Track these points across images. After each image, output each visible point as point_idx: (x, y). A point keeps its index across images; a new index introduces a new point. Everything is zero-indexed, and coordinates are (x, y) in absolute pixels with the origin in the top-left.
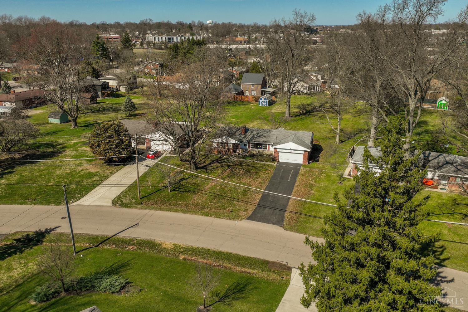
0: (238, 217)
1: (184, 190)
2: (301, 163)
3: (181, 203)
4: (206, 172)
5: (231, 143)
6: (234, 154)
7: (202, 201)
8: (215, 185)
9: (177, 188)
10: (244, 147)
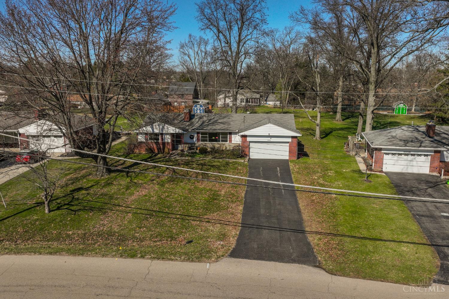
0: (208, 252)
1: (82, 208)
2: (287, 158)
3: (71, 233)
4: (128, 176)
5: (167, 134)
6: (174, 152)
7: (120, 226)
8: (146, 195)
9: (65, 204)
10: (190, 141)
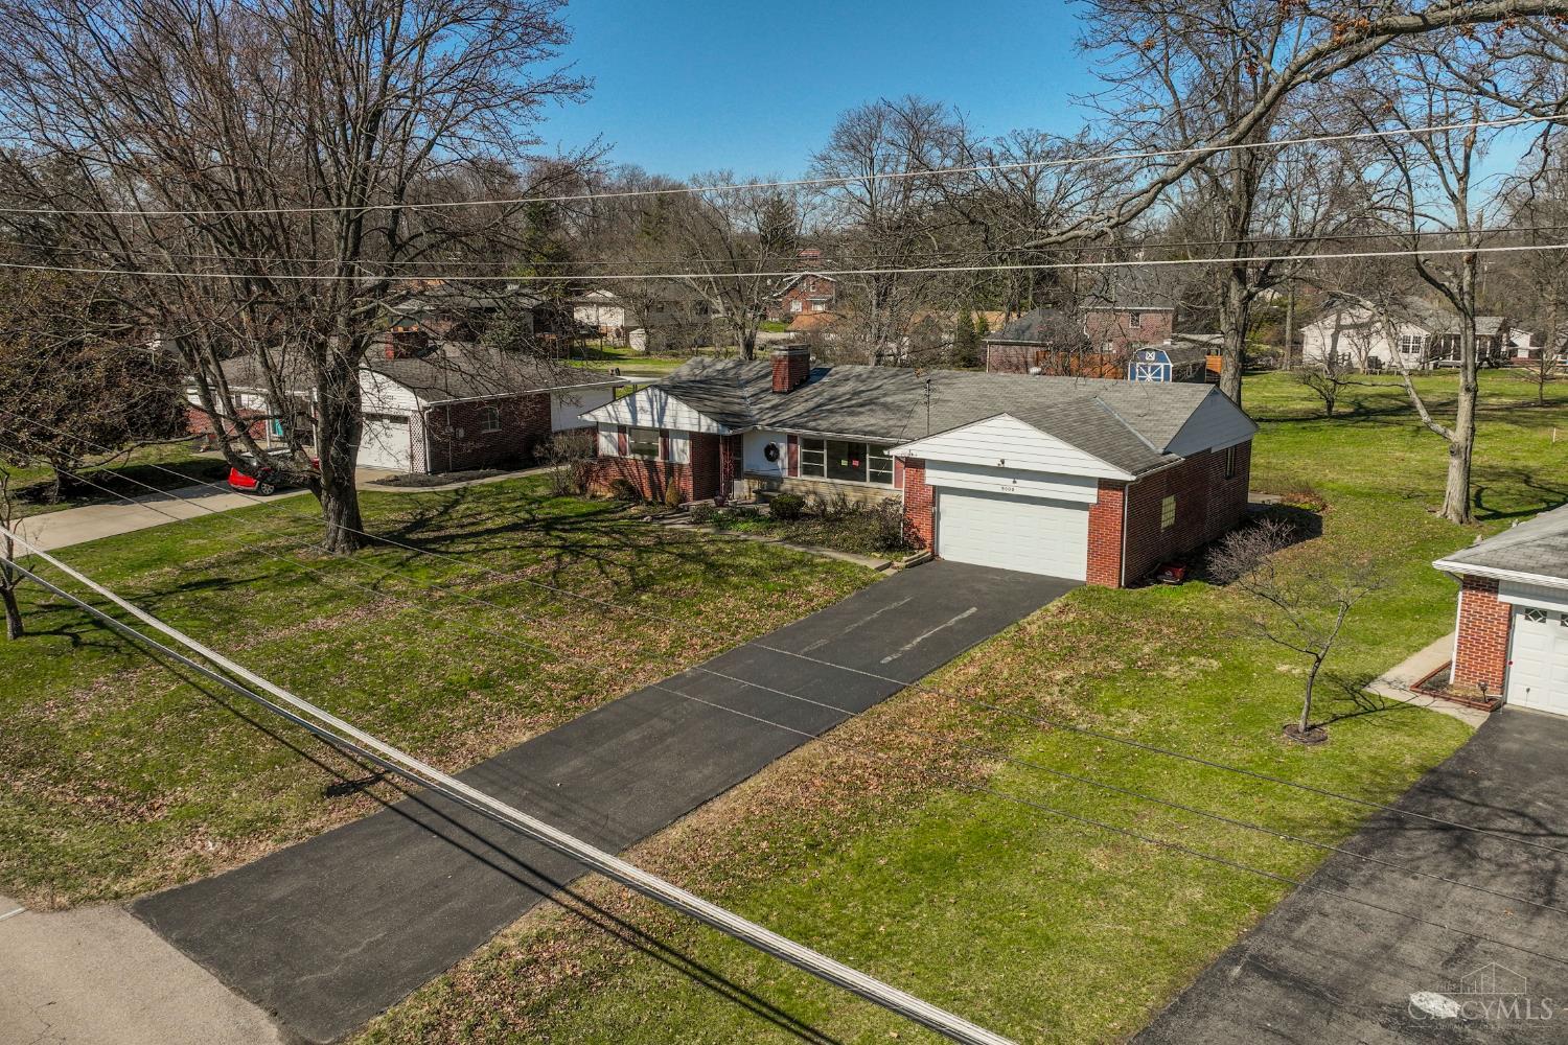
2: (1080, 574)
5: (680, 434)
10: (764, 467)
